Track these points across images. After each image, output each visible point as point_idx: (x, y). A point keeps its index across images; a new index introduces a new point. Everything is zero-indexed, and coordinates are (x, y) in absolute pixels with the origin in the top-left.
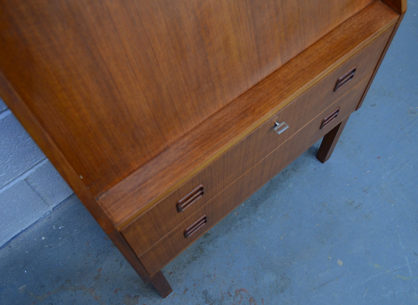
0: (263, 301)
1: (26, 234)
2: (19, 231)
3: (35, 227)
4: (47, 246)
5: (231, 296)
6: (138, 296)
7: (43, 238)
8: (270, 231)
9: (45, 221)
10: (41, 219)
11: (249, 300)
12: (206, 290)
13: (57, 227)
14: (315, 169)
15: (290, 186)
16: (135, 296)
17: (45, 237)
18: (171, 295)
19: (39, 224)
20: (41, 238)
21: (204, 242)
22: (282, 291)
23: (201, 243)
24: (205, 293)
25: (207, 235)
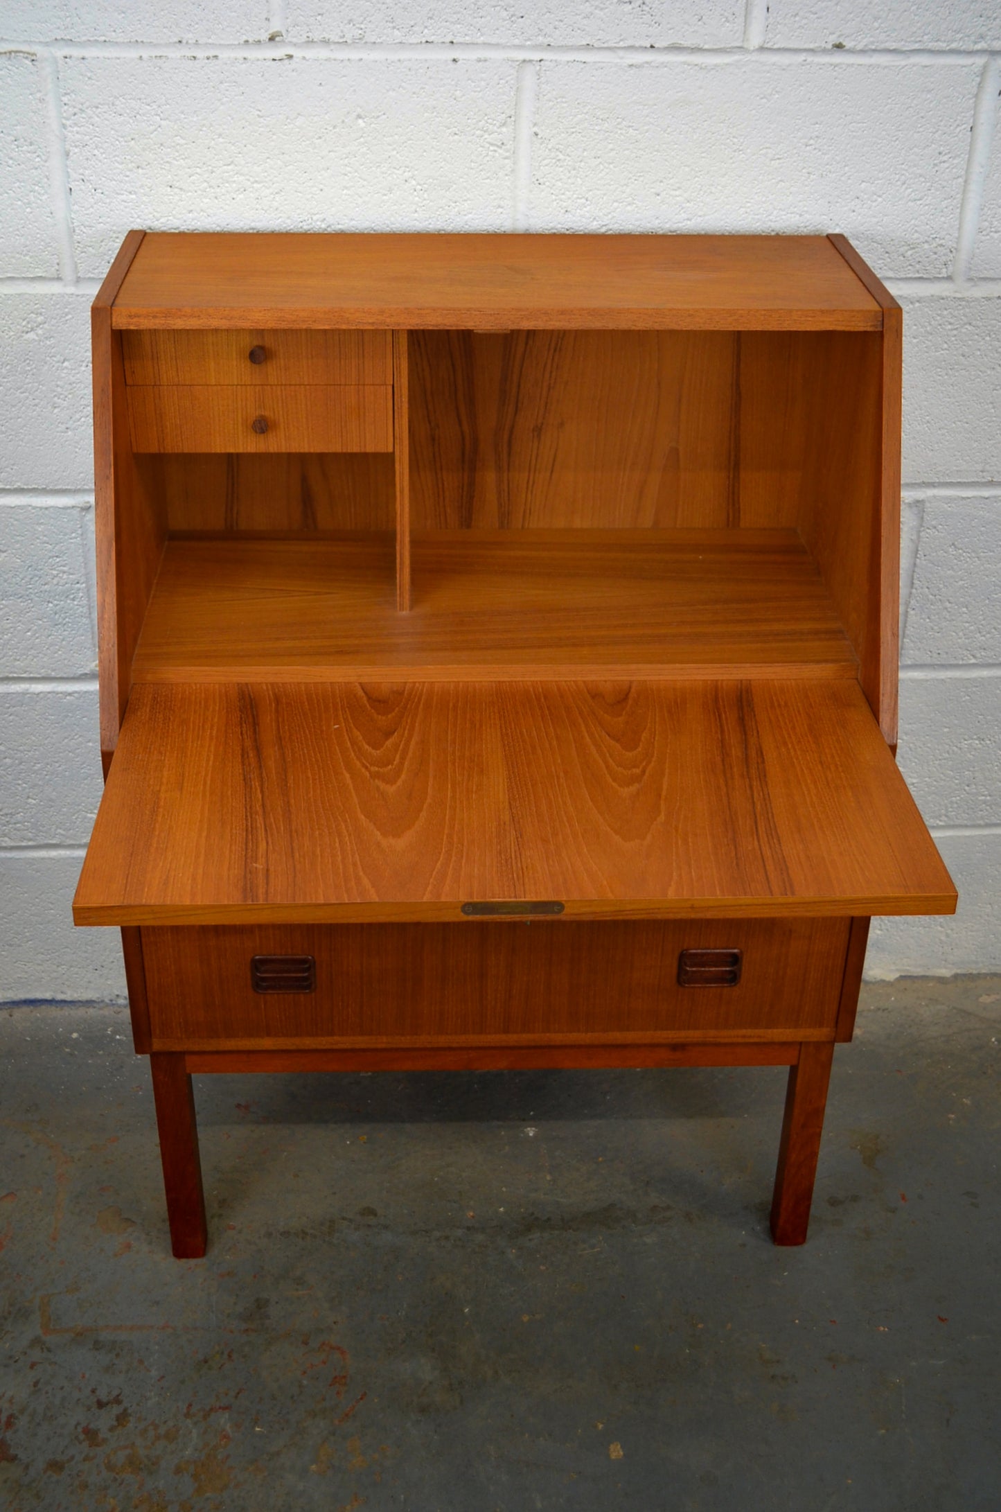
0: (361, 1399)
1: (54, 1012)
2: (48, 996)
3: (81, 1012)
4: (67, 1050)
5: (305, 1343)
6: (133, 1222)
7: (75, 1035)
8: (513, 1289)
9: (106, 1012)
10: (102, 1005)
11: (336, 1378)
12: (267, 1301)
13: (115, 1032)
14: (744, 1245)
15: (648, 1240)
16: (127, 1220)
17: (80, 1035)
18: (193, 1262)
19: (91, 1011)
20: (72, 1033)
21: (351, 1221)
22: (423, 1410)
23: (344, 1219)
24: (261, 1304)
25: (370, 1212)
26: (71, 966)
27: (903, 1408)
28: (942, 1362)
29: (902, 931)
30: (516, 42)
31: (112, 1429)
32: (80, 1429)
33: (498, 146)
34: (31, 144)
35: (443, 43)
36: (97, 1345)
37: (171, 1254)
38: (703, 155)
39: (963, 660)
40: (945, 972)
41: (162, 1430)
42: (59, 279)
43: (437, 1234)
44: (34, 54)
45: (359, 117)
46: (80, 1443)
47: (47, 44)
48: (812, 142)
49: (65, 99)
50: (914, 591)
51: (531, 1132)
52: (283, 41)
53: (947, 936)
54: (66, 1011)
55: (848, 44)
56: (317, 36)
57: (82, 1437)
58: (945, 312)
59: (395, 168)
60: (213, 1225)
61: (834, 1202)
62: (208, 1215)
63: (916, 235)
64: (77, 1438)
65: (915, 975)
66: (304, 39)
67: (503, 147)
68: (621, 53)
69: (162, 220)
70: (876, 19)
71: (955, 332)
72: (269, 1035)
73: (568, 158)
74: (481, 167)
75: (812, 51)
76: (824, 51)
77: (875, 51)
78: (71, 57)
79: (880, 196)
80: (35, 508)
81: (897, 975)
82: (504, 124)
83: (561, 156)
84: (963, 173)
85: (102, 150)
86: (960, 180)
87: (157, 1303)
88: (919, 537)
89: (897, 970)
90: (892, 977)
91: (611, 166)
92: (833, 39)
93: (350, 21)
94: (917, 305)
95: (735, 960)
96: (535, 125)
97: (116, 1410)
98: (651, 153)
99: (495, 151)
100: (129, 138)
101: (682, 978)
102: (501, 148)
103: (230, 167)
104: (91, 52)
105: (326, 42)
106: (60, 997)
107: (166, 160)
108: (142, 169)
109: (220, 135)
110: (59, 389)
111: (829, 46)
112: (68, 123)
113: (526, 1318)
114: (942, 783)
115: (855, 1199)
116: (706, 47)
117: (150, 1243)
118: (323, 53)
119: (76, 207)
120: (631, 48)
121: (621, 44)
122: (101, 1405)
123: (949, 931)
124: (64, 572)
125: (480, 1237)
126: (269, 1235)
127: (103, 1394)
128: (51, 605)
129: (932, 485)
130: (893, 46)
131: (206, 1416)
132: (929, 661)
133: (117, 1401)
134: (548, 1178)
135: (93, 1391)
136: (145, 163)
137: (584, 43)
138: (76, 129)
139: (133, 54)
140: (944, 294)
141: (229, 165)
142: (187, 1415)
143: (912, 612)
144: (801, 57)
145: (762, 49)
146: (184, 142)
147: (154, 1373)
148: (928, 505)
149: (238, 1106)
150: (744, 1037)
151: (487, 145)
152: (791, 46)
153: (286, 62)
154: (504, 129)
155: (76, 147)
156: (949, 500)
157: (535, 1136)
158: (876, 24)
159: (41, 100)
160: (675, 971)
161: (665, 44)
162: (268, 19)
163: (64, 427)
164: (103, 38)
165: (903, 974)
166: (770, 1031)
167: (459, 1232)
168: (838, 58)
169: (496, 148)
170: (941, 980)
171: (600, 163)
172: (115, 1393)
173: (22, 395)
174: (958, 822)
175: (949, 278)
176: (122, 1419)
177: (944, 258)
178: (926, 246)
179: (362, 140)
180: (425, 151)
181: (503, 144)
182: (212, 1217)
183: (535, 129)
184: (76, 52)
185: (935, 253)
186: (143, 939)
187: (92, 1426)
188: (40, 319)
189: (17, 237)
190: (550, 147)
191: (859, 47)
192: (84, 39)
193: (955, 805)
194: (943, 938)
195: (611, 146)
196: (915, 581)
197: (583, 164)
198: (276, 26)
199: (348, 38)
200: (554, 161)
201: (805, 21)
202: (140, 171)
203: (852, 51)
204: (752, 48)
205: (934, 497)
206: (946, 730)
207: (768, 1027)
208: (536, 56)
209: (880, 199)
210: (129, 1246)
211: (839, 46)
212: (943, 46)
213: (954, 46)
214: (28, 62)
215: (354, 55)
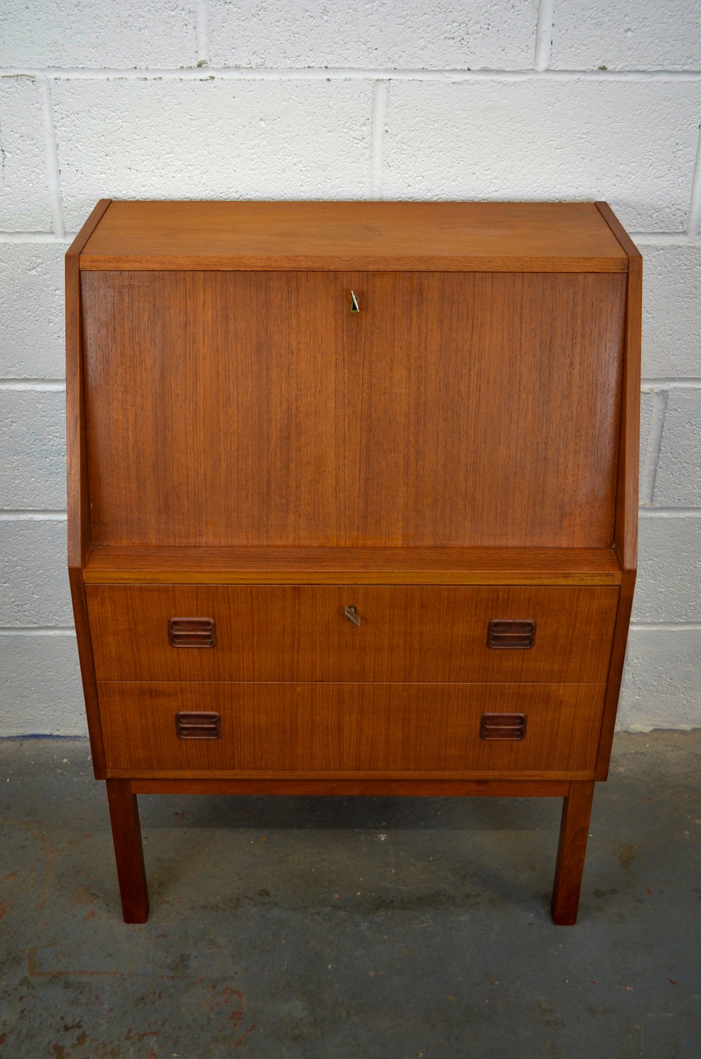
0: (251, 1029)
1: (52, 744)
2: (47, 732)
3: (70, 744)
4: (59, 771)
5: (214, 987)
6: (98, 896)
7: (65, 761)
8: (363, 952)
10: (85, 739)
11: (234, 1013)
12: (189, 956)
14: (531, 924)
15: (462, 919)
16: (94, 894)
17: (69, 761)
18: (137, 926)
19: (78, 743)
20: (63, 759)
21: (251, 899)
22: (295, 1039)
23: (246, 897)
24: (184, 958)
25: (265, 893)
26: (64, 712)
27: (642, 1048)
28: (671, 1015)
29: (654, 697)
30: (372, 67)
31: (73, 1047)
32: (51, 1046)
33: (360, 140)
34: (32, 139)
35: (320, 67)
36: (67, 985)
37: (122, 919)
38: (506, 146)
39: (697, 504)
40: (687, 727)
41: (109, 1048)
42: (52, 233)
43: (312, 910)
44: (34, 77)
45: (261, 119)
46: (51, 1055)
47: (42, 70)
48: (584, 136)
49: (56, 108)
50: (661, 455)
51: (383, 838)
52: (207, 67)
53: (688, 701)
54: (60, 743)
55: (610, 67)
56: (231, 63)
57: (52, 1052)
58: (682, 257)
59: (287, 155)
60: (153, 900)
61: (598, 894)
62: (150, 892)
63: (660, 202)
64: (48, 1052)
65: (665, 728)
66: (222, 65)
67: (364, 140)
68: (447, 74)
69: (124, 192)
70: (630, 49)
71: (689, 271)
72: (189, 768)
73: (410, 148)
74: (348, 155)
75: (584, 72)
76: (593, 72)
77: (629, 71)
78: (59, 79)
79: (633, 175)
80: (36, 392)
81: (651, 728)
82: (364, 125)
83: (405, 147)
84: (694, 158)
85: (81, 143)
86: (692, 163)
87: (111, 955)
88: (664, 417)
89: (653, 725)
90: (648, 729)
91: (440, 154)
92: (599, 64)
93: (254, 53)
94: (661, 251)
95: (522, 720)
96: (386, 125)
97: (77, 1032)
98: (469, 145)
99: (358, 143)
100: (100, 135)
101: (484, 733)
102: (362, 141)
103: (170, 155)
104: (73, 76)
105: (237, 68)
106: (56, 733)
107: (126, 150)
108: (110, 156)
109: (164, 133)
110: (53, 310)
111: (596, 68)
112: (58, 125)
113: (372, 974)
114: (683, 592)
115: (613, 892)
116: (507, 69)
117: (109, 911)
118: (236, 75)
119: (63, 183)
120: (454, 70)
121: (447, 68)
122: (67, 1028)
123: (689, 698)
124: (57, 437)
125: (342, 914)
126: (192, 908)
127: (69, 1021)
128: (48, 460)
129: (674, 380)
130: (643, 68)
131: (141, 1039)
132: (672, 505)
133: (79, 1026)
134: (393, 871)
135: (62, 1018)
136: (112, 152)
137: (421, 67)
138: (63, 129)
139: (102, 76)
140: (681, 244)
141: (170, 153)
142: (128, 1038)
143: (660, 470)
144: (576, 76)
145: (548, 71)
146: (139, 137)
147: (106, 1006)
148: (670, 393)
149: (177, 814)
150: (529, 776)
151: (352, 139)
152: (569, 68)
153: (210, 81)
154: (364, 128)
155: (64, 141)
156: (686, 390)
157: (386, 841)
158: (630, 53)
159: (39, 109)
160: (478, 728)
161: (478, 68)
162: (196, 52)
163: (56, 335)
164: (82, 66)
165: (657, 728)
166: (547, 772)
167: (327, 910)
168: (603, 77)
169: (359, 142)
170: (683, 732)
171: (433, 151)
172: (77, 1020)
173: (27, 314)
174: (695, 620)
175: (685, 233)
176: (81, 1039)
177: (680, 219)
178: (667, 210)
179: (263, 136)
180: (308, 143)
181: (363, 138)
182: (153, 894)
183: (386, 128)
184: (63, 76)
185: (674, 215)
186: (100, 700)
187: (59, 1044)
188: (39, 261)
189: (23, 204)
190: (396, 140)
191: (618, 69)
192: (69, 66)
193: (693, 608)
194: (685, 703)
195: (440, 140)
196: (662, 448)
197: (420, 152)
198: (202, 57)
199: (253, 65)
200: (400, 150)
201: (578, 51)
202: (108, 158)
203: (612, 72)
204: (540, 70)
205: (675, 388)
206: (685, 554)
207: (545, 769)
208: (386, 77)
209: (634, 177)
210: (93, 913)
211: (603, 69)
212: (678, 68)
213: (686, 68)
214: (29, 82)
215: (258, 77)
